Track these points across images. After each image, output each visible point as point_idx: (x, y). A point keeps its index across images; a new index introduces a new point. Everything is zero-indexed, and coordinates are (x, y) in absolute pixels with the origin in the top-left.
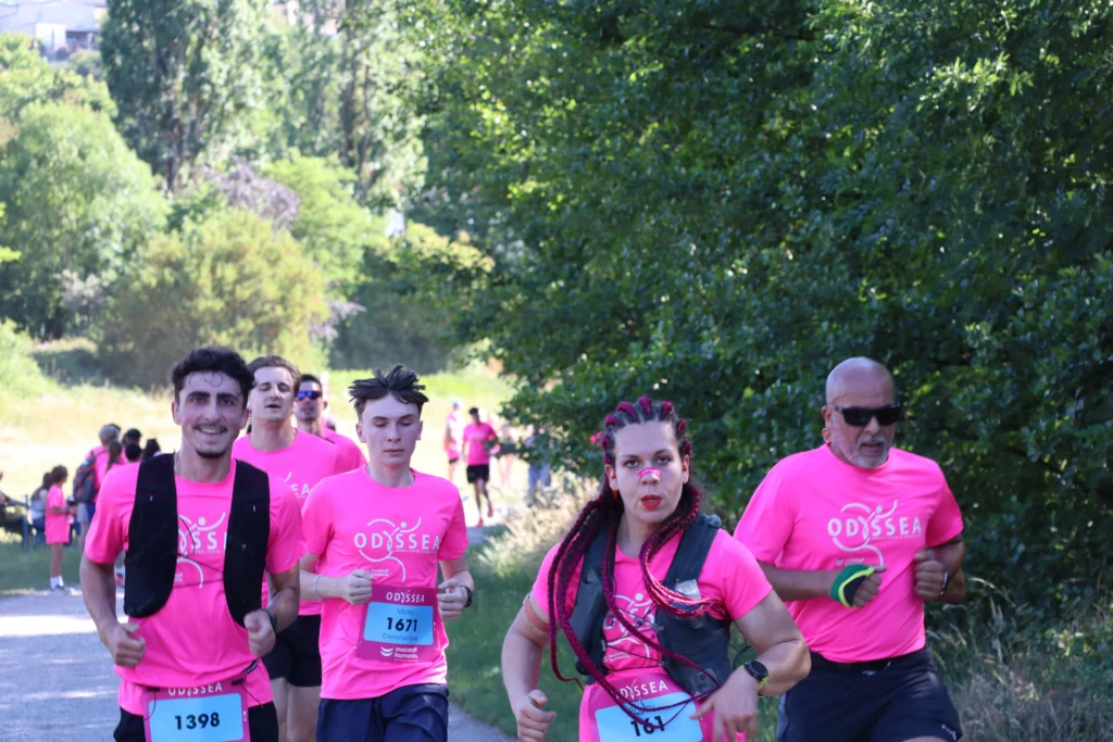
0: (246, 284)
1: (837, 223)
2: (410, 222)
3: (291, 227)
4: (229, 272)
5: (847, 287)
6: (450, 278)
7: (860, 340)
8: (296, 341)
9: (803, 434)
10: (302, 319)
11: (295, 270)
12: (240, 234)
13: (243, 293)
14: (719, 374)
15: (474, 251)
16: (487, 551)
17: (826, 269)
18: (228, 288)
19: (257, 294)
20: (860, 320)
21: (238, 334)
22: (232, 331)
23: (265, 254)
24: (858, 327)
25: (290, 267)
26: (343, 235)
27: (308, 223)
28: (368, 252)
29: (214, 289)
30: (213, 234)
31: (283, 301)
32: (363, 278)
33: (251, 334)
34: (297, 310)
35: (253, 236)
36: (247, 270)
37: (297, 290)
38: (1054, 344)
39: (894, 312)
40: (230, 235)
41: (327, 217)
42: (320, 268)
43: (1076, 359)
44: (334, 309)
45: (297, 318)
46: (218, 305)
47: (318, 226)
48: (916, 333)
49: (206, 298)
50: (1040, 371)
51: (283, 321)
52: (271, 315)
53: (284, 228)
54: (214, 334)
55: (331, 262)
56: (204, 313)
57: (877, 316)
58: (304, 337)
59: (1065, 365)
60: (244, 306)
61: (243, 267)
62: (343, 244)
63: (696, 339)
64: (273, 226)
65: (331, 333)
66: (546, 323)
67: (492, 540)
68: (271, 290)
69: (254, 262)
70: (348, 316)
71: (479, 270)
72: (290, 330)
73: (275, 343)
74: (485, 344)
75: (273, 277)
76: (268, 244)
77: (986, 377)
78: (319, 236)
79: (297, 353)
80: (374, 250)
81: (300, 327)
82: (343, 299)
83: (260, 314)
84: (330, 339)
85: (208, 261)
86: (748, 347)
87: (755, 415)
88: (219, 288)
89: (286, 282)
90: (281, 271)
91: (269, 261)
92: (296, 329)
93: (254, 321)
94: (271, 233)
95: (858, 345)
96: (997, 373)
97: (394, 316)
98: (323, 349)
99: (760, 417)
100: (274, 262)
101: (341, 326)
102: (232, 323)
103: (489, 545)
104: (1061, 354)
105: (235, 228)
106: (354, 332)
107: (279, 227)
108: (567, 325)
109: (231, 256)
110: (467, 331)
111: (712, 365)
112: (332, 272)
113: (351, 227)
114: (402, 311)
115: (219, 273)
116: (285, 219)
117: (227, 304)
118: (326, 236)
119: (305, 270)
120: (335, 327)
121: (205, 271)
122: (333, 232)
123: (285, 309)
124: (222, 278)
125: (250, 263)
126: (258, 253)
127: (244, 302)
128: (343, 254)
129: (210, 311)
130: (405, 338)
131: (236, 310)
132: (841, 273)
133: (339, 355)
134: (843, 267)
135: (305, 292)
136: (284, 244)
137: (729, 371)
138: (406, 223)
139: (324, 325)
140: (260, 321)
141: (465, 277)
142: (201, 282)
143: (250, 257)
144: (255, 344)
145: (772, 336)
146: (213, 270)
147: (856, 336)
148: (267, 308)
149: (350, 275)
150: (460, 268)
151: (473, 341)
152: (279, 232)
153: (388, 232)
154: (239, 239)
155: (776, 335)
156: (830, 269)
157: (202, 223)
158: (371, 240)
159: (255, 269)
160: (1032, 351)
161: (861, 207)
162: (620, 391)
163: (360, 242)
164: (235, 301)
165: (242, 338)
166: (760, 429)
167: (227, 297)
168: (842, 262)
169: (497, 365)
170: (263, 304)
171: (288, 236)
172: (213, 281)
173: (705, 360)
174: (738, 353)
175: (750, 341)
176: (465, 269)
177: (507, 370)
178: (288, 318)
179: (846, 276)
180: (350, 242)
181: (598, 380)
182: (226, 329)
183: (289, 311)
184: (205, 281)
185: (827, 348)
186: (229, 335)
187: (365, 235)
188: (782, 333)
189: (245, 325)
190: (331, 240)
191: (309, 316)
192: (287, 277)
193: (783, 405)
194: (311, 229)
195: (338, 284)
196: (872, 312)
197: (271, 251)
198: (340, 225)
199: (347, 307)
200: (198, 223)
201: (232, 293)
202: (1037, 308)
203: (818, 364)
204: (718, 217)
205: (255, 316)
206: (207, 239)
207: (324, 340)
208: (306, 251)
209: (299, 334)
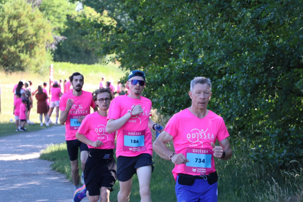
0: (21, 28)
1: (252, 12)
2: (85, 6)
3: (39, 7)
4: (15, 23)
5: (255, 38)
6: (101, 29)
7: (260, 59)
8: (41, 51)
9: (237, 95)
10: (43, 42)
11: (41, 23)
12: (19, 8)
13: (20, 31)
14: (204, 70)
15: (110, 19)
17: (247, 31)
18: (14, 29)
19: (25, 32)
20: (259, 51)
21: (18, 47)
22: (16, 46)
23: (29, 17)
24: (259, 54)
25: (39, 22)
26: (59, 10)
27: (45, 5)
28: (68, 16)
29: (9, 29)
30: (8, 8)
31: (36, 35)
32: (66, 27)
33: (23, 47)
34: (41, 38)
35: (24, 10)
36: (22, 23)
37: (41, 31)
39: (273, 48)
40: (15, 9)
41: (53, 3)
42: (50, 23)
44: (55, 38)
45: (41, 42)
46: (11, 36)
47: (49, 6)
48: (281, 56)
49: (6, 33)
51: (36, 43)
52: (31, 40)
53: (36, 7)
54: (9, 47)
55: (54, 20)
56: (5, 39)
57: (266, 49)
58: (44, 49)
60: (21, 36)
61: (20, 21)
62: (59, 14)
63: (195, 57)
64: (32, 6)
65: (54, 47)
66: (138, 48)
68: (31, 31)
69: (25, 20)
70: (61, 41)
71: (112, 27)
72: (38, 46)
73: (33, 51)
74: (114, 55)
75: (32, 25)
76: (30, 13)
78: (49, 10)
79: (41, 55)
80: (71, 16)
81: (43, 45)
82: (59, 35)
83: (27, 40)
84: (54, 50)
85: (6, 18)
86: (216, 61)
87: (218, 87)
88: (11, 30)
89: (37, 28)
90: (35, 23)
91: (30, 19)
92: (41, 46)
93: (24, 42)
94: (31, 9)
95: (259, 61)
97: (79, 42)
98: (51, 54)
99: (220, 88)
100: (32, 20)
101: (58, 45)
102: (16, 43)
105: (17, 6)
106: (63, 48)
107: (35, 6)
108: (146, 49)
109: (16, 17)
110: (107, 50)
112: (55, 24)
113: (62, 7)
114: (82, 41)
115: (11, 24)
116: (37, 3)
117: (14, 35)
118: (53, 10)
119: (45, 24)
120: (56, 45)
121: (5, 22)
122: (55, 9)
123: (37, 38)
124: (12, 25)
125: (24, 20)
126: (26, 16)
127: (21, 35)
128: (59, 18)
129: (7, 38)
130: (83, 50)
131: (17, 38)
132: (253, 32)
133: (57, 56)
134: (254, 30)
135: (44, 31)
136: (36, 13)
137: (208, 69)
138: (83, 6)
139: (51, 44)
140: (26, 42)
141: (107, 29)
142: (3, 26)
143: (23, 18)
144: (25, 51)
145: (225, 57)
146: (8, 22)
147: (258, 57)
148: (30, 37)
149: (62, 25)
150: (105, 26)
151: (109, 53)
152: (34, 8)
153: (76, 9)
154: (19, 10)
155: (227, 57)
156: (249, 31)
157: (4, 4)
158: (70, 13)
159: (25, 22)
161: (262, 7)
162: (166, 76)
163: (66, 13)
164: (17, 34)
165: (20, 49)
166: (220, 92)
167: (14, 33)
168: (253, 28)
169: (118, 64)
170: (28, 36)
171: (38, 9)
172: (8, 26)
173: (199, 65)
174: (213, 63)
176: (107, 26)
177: (122, 66)
178: (38, 41)
179: (255, 34)
180: (62, 13)
181: (157, 72)
182: (14, 45)
183: (38, 39)
184: (5, 26)
185: (247, 62)
186: (14, 47)
187: (67, 11)
188: (229, 55)
189: (21, 44)
190: (55, 12)
191: (46, 41)
192: (37, 26)
194: (46, 8)
195: (57, 28)
197: (32, 16)
198: (58, 6)
199: (60, 38)
200: (2, 4)
201: (16, 31)
203: (243, 68)
204: (206, 10)
205: (25, 41)
206: (6, 10)
207: (52, 50)
208: (45, 16)
209: (42, 48)
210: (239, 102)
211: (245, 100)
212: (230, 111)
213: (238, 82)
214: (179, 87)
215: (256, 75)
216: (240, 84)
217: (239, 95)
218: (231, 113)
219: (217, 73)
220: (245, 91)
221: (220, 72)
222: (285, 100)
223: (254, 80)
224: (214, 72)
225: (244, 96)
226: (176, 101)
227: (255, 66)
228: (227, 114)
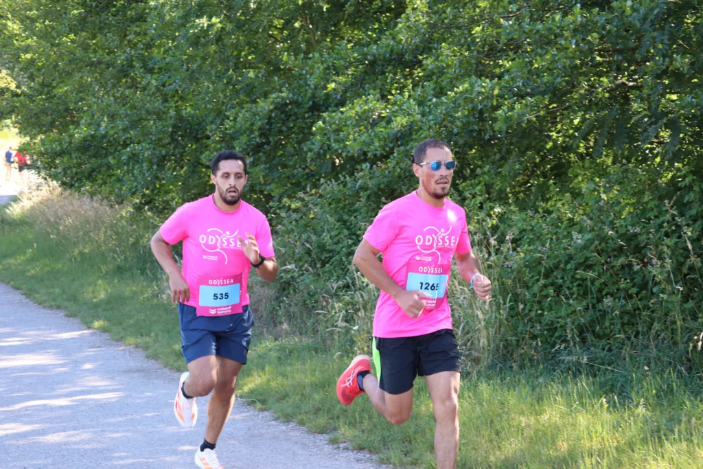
7: (166, 129)
9: (142, 167)
14: (107, 140)
16: (10, 208)
20: (166, 120)
24: (165, 123)
38: (242, 134)
39: (180, 118)
43: (250, 141)
50: (235, 145)
59: (245, 143)
63: (98, 125)
67: (12, 203)
77: (214, 147)
95: (165, 131)
96: (219, 146)
99: (124, 159)
103: (11, 206)
104: (244, 139)
111: (104, 136)
147: (164, 127)
160: (233, 138)
166: (124, 164)
169: (17, 130)
174: (116, 133)
175: (120, 128)
177: (20, 133)
185: (152, 132)
188: (134, 124)
193: (134, 155)
196: (171, 117)
202: (235, 119)
203: (148, 138)
210: (144, 174)
211: (152, 173)
212: (135, 184)
213: (144, 153)
214: (80, 157)
215: (163, 146)
216: (146, 155)
217: (145, 168)
218: (136, 186)
219: (122, 143)
220: (151, 163)
221: (125, 142)
222: (193, 172)
223: (160, 151)
224: (119, 142)
225: (150, 169)
226: (77, 174)
227: (161, 136)
228: (132, 188)
